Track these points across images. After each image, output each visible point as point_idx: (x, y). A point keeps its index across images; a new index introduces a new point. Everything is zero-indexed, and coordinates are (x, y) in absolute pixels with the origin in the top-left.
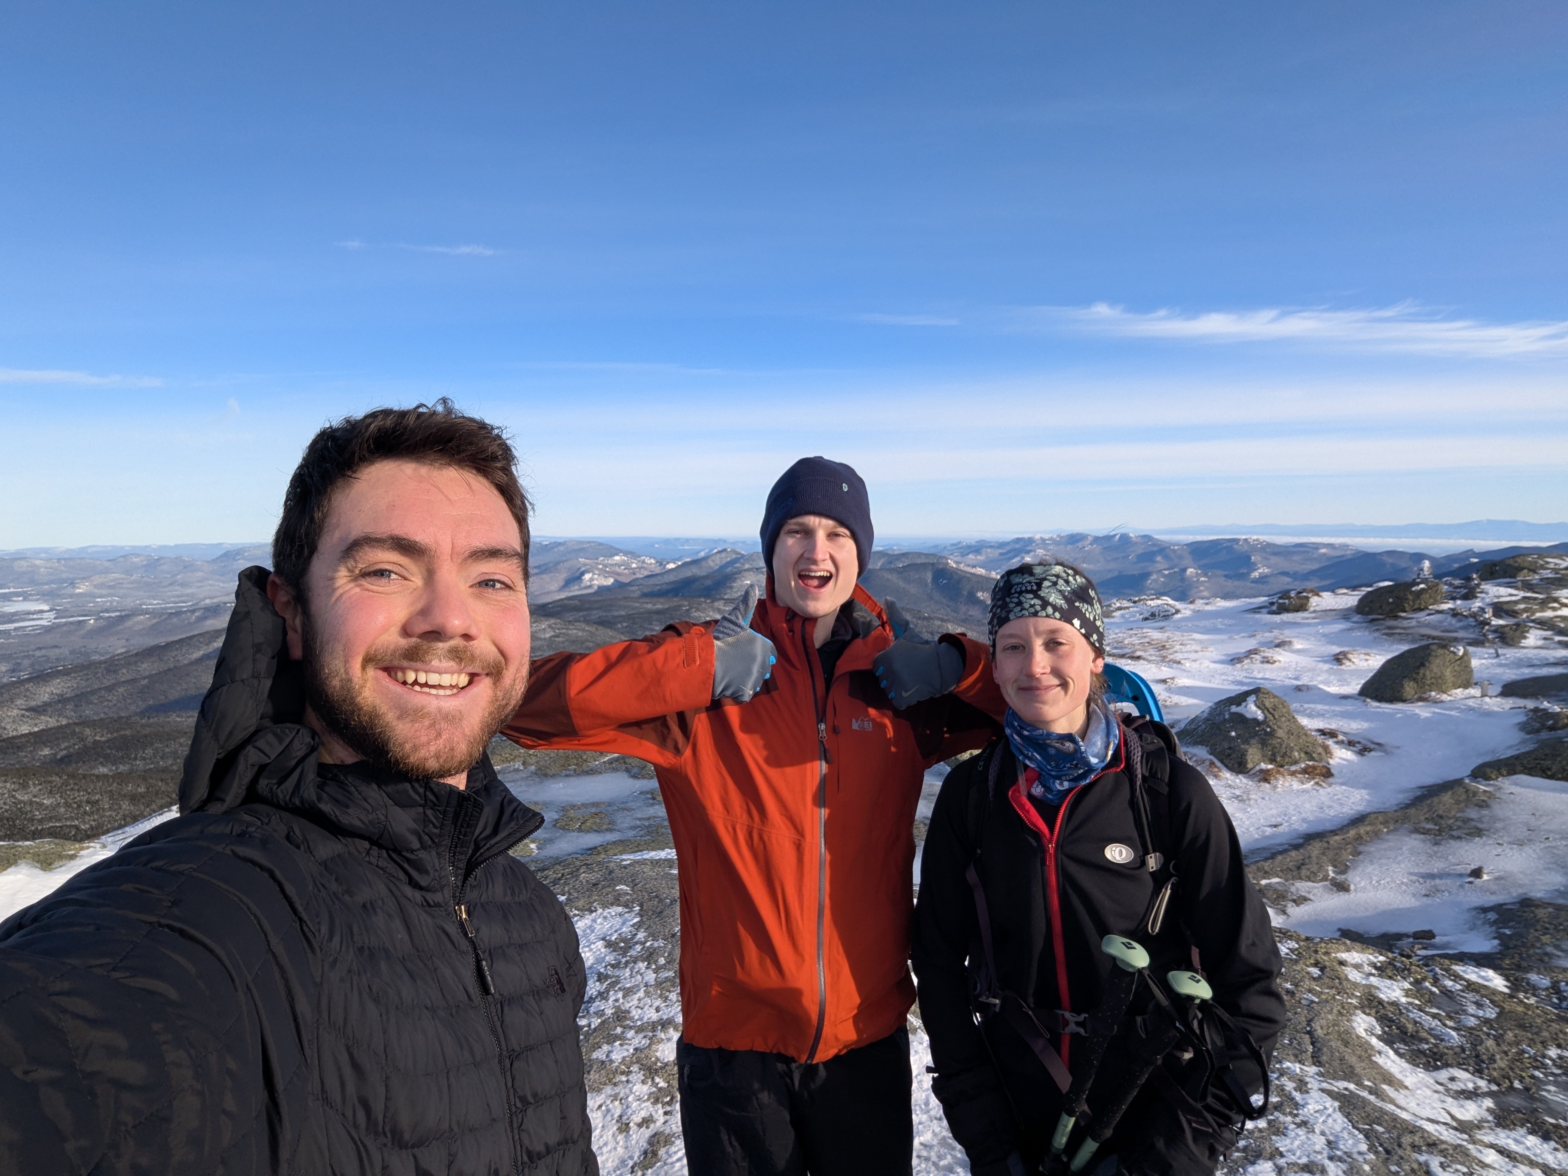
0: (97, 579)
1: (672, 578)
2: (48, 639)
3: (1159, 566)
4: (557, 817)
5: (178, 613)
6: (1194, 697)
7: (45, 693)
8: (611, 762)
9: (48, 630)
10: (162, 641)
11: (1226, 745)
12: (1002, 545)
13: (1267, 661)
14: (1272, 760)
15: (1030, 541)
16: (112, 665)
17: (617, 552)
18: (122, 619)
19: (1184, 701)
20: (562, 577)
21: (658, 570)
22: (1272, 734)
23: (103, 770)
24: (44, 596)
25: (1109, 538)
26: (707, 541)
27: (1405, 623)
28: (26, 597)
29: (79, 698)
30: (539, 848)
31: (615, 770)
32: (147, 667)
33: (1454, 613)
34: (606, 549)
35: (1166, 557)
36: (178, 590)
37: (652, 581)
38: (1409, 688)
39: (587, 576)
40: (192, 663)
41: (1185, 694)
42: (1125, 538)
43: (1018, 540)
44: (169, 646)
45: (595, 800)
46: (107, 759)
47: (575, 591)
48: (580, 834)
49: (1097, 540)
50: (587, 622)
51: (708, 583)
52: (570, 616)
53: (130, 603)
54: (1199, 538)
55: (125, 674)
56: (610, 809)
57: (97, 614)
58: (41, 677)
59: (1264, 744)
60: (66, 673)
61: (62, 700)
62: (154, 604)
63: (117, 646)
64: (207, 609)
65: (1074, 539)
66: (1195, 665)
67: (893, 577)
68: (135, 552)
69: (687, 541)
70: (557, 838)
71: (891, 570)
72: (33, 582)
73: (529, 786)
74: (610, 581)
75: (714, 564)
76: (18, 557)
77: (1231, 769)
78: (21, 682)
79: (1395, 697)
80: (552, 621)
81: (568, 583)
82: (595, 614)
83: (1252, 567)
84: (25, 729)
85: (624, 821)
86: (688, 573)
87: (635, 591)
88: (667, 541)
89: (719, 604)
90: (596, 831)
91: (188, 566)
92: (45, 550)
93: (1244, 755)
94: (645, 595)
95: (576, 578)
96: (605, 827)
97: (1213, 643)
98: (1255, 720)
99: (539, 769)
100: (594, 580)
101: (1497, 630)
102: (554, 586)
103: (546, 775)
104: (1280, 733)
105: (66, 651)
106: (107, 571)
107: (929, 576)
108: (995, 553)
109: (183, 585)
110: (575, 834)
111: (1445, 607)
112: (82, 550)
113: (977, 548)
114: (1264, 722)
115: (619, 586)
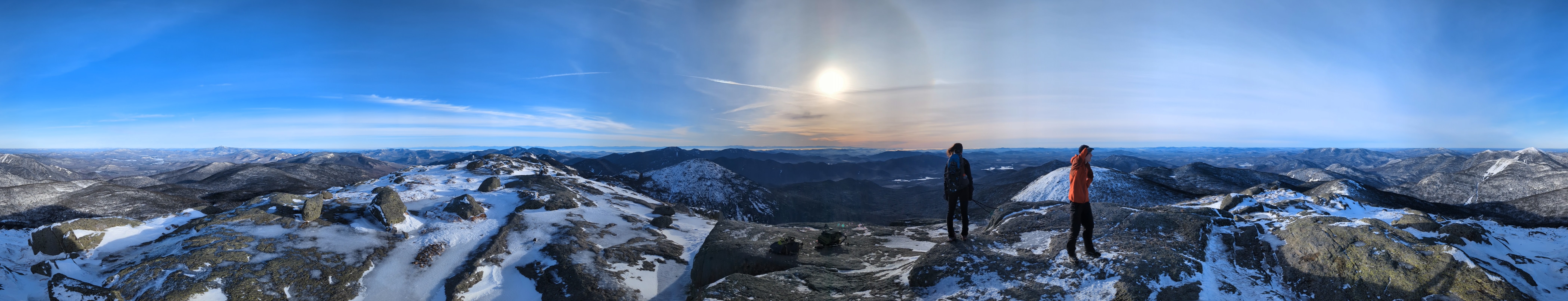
0: (172, 155)
1: (295, 158)
2: (163, 166)
3: (410, 156)
4: (258, 244)
5: (185, 163)
6: (441, 195)
7: (162, 177)
8: (277, 220)
9: (163, 164)
10: (182, 168)
11: (462, 212)
12: (374, 151)
13: (453, 182)
14: (473, 215)
15: (381, 150)
16: (173, 172)
17: (283, 152)
18: (175, 163)
19: (440, 196)
20: (270, 157)
21: (292, 156)
22: (472, 207)
23: (170, 194)
24: (163, 158)
25: (399, 150)
26: (304, 149)
27: (477, 171)
28: (160, 158)
29: (167, 179)
30: (250, 259)
31: (278, 224)
32: (179, 174)
33: (486, 168)
34: (280, 151)
35: (412, 154)
36: (186, 158)
37: (291, 159)
38: (489, 188)
39: (276, 158)
40: (187, 173)
41: (439, 194)
42: (402, 150)
43: (378, 150)
44: (183, 169)
45: (270, 236)
46: (171, 192)
47: (273, 161)
48: (265, 253)
49: (396, 150)
50: (276, 168)
51: (304, 160)
52: (272, 167)
53: (177, 160)
54: (418, 150)
55: (175, 175)
56: (275, 242)
57: (171, 162)
58: (161, 174)
59: (471, 210)
60: (165, 173)
61: (164, 179)
62: (181, 160)
63: (174, 169)
64: (191, 162)
65: (391, 150)
66: (437, 185)
67: (349, 159)
68: (178, 150)
69: (299, 149)
70: (257, 254)
71: (348, 157)
72: (161, 155)
73: (252, 228)
74: (281, 159)
75: (306, 155)
76: (159, 150)
77: (464, 219)
78: (158, 174)
79: (487, 191)
80: (268, 168)
81: (271, 159)
82: (277, 166)
83: (430, 156)
84: (158, 184)
85: (280, 248)
86: (299, 157)
87: (287, 161)
88: (294, 150)
89: (307, 165)
90: (270, 252)
91: (188, 153)
92: (163, 149)
93: (466, 214)
94: (289, 162)
95: (273, 158)
96: (273, 251)
97: (439, 177)
98: (468, 204)
99: (255, 222)
100: (277, 159)
101: (495, 171)
102: (268, 160)
103: (257, 224)
104: (474, 207)
105: (165, 169)
106: (173, 153)
107: (357, 158)
108: (373, 153)
109: (186, 157)
110: (263, 253)
111: (484, 166)
112: (169, 149)
113: (368, 152)
114: (470, 204)
115: (283, 160)
